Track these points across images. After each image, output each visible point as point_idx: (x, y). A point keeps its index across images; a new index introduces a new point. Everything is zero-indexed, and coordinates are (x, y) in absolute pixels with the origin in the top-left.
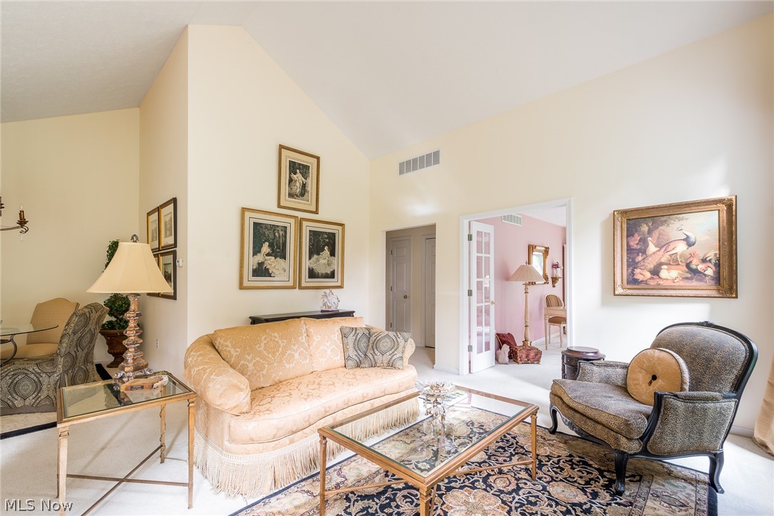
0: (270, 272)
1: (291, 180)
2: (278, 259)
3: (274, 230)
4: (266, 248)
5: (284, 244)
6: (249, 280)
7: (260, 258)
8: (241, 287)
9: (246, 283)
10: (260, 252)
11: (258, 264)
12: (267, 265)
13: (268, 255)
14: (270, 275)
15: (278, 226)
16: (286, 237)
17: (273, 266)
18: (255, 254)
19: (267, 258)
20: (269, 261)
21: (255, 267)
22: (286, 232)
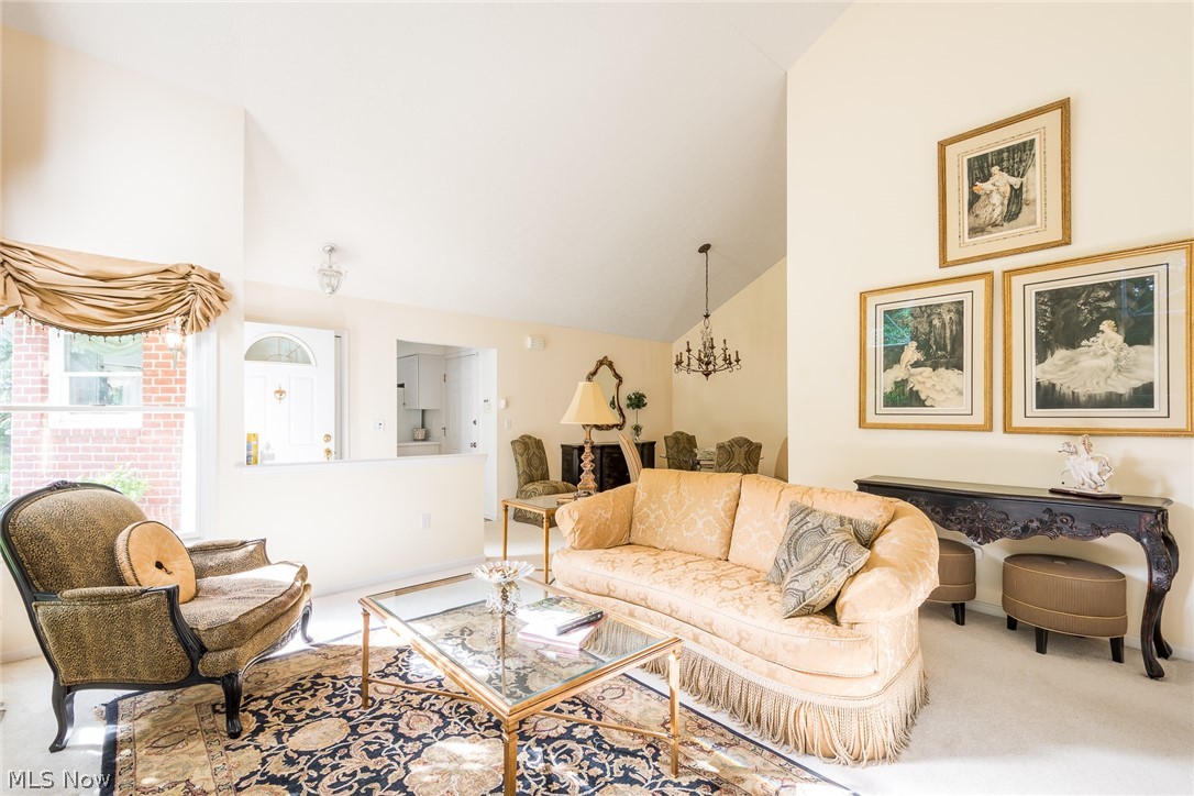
0: (923, 397)
1: (974, 199)
2: (942, 370)
3: (929, 316)
4: (911, 353)
5: (958, 340)
6: (877, 412)
7: (898, 372)
8: (862, 423)
9: (871, 418)
10: (897, 361)
11: (896, 383)
12: (914, 384)
13: (916, 365)
14: (922, 403)
15: (939, 306)
16: (960, 323)
17: (929, 385)
18: (887, 367)
19: (913, 371)
20: (919, 378)
21: (889, 390)
22: (960, 313)
